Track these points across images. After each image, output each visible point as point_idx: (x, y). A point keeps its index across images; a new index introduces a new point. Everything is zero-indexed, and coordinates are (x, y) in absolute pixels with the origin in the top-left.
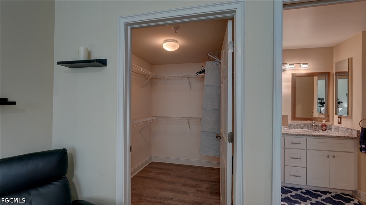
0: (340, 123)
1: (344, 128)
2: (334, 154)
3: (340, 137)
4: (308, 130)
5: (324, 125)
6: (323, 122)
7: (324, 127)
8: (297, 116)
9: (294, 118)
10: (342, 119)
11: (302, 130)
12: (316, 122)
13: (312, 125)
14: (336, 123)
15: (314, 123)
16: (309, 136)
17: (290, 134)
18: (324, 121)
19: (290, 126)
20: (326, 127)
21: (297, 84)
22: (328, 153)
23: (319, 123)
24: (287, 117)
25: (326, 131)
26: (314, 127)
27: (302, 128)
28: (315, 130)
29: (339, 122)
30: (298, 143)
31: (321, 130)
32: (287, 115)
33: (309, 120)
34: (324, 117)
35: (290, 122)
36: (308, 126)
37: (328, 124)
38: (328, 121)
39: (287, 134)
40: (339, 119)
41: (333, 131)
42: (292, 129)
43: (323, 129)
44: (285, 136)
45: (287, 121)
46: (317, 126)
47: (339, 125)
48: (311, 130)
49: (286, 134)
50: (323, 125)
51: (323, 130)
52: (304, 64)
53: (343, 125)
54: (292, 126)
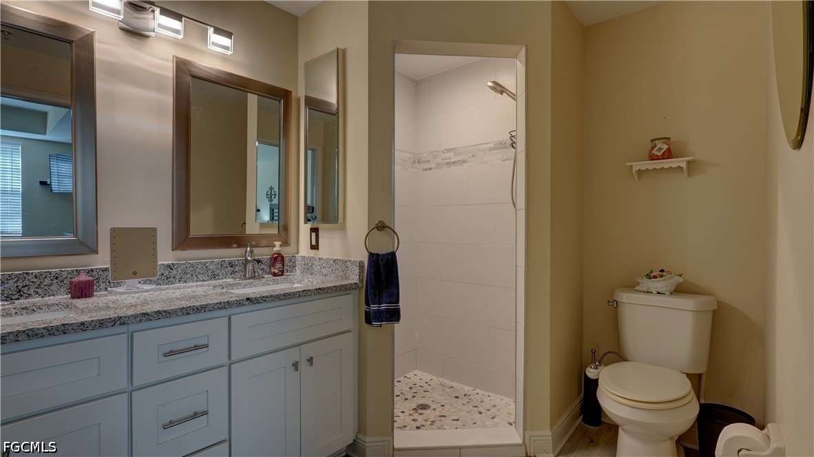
0: (315, 247)
1: (327, 260)
2: (308, 351)
3: (325, 289)
4: (230, 281)
5: (278, 259)
6: (275, 249)
7: (278, 265)
8: (195, 231)
9: (183, 239)
10: (320, 235)
11: (213, 282)
12: (256, 250)
13: (246, 260)
14: (304, 250)
15: (252, 252)
16: (239, 303)
17: (158, 312)
18: (278, 244)
19: (169, 276)
20: (283, 265)
21: (193, 108)
22: (293, 355)
23: (263, 253)
24: (155, 236)
25: (282, 275)
26: (250, 267)
27: (214, 277)
28: (253, 277)
29: (314, 243)
30: (196, 347)
31: (270, 273)
32: (154, 230)
33: (235, 246)
34: (275, 231)
35: (166, 255)
36: (231, 265)
37: (287, 252)
38: (286, 243)
39: (144, 314)
40: (314, 234)
41: (298, 272)
42: (177, 285)
43: (276, 271)
44: (132, 328)
45: (155, 256)
46: (259, 261)
47: (313, 252)
48: (240, 278)
49: (135, 316)
50: (276, 259)
51: (275, 275)
52: (218, 31)
53: (323, 252)
54: (174, 271)
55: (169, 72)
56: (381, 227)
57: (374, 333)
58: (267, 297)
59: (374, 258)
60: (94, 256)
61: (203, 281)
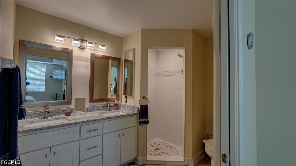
0: (126, 102)
1: (129, 106)
2: (123, 132)
3: (128, 115)
4: (103, 111)
5: (116, 105)
6: (115, 102)
7: (116, 107)
8: (96, 97)
9: (92, 100)
10: (128, 99)
11: (99, 112)
12: (110, 103)
13: (107, 105)
14: (123, 103)
15: (109, 103)
16: (105, 119)
17: (87, 121)
18: (116, 101)
19: (88, 110)
20: (117, 107)
21: (95, 66)
22: (119, 133)
23: (112, 103)
24: (85, 100)
25: (117, 110)
26: (108, 108)
27: (99, 110)
28: (109, 110)
29: (126, 101)
30: (95, 130)
31: (114, 109)
32: (85, 98)
33: (105, 101)
34: (115, 97)
35: (87, 105)
36: (104, 107)
37: (118, 103)
38: (118, 100)
39: (83, 121)
40: (126, 98)
41: (122, 109)
42: (90, 112)
43: (115, 109)
44: (81, 125)
45: (85, 105)
46: (111, 106)
47: (126, 103)
48: (106, 111)
49: (82, 122)
50: (115, 105)
51: (115, 110)
52: (102, 46)
53: (128, 104)
54: (89, 109)
55: (89, 57)
56: (144, 97)
57: (141, 127)
58: (112, 117)
59: (141, 106)
60: (71, 105)
61: (96, 111)
